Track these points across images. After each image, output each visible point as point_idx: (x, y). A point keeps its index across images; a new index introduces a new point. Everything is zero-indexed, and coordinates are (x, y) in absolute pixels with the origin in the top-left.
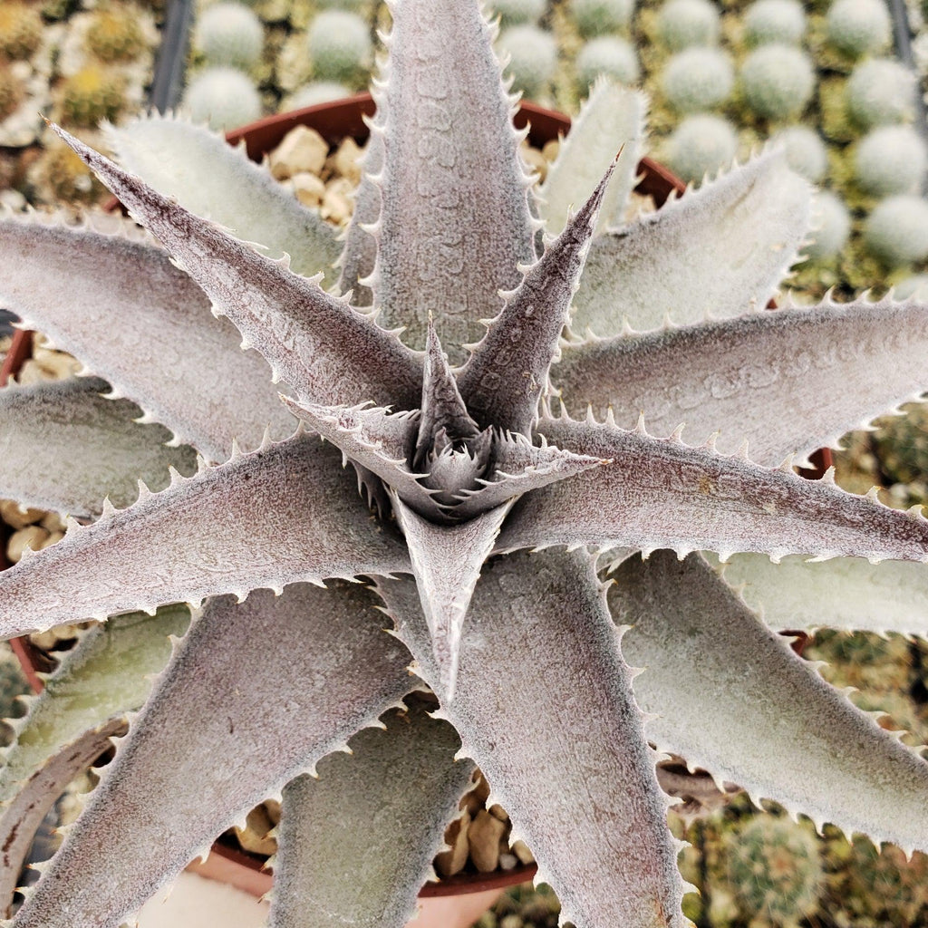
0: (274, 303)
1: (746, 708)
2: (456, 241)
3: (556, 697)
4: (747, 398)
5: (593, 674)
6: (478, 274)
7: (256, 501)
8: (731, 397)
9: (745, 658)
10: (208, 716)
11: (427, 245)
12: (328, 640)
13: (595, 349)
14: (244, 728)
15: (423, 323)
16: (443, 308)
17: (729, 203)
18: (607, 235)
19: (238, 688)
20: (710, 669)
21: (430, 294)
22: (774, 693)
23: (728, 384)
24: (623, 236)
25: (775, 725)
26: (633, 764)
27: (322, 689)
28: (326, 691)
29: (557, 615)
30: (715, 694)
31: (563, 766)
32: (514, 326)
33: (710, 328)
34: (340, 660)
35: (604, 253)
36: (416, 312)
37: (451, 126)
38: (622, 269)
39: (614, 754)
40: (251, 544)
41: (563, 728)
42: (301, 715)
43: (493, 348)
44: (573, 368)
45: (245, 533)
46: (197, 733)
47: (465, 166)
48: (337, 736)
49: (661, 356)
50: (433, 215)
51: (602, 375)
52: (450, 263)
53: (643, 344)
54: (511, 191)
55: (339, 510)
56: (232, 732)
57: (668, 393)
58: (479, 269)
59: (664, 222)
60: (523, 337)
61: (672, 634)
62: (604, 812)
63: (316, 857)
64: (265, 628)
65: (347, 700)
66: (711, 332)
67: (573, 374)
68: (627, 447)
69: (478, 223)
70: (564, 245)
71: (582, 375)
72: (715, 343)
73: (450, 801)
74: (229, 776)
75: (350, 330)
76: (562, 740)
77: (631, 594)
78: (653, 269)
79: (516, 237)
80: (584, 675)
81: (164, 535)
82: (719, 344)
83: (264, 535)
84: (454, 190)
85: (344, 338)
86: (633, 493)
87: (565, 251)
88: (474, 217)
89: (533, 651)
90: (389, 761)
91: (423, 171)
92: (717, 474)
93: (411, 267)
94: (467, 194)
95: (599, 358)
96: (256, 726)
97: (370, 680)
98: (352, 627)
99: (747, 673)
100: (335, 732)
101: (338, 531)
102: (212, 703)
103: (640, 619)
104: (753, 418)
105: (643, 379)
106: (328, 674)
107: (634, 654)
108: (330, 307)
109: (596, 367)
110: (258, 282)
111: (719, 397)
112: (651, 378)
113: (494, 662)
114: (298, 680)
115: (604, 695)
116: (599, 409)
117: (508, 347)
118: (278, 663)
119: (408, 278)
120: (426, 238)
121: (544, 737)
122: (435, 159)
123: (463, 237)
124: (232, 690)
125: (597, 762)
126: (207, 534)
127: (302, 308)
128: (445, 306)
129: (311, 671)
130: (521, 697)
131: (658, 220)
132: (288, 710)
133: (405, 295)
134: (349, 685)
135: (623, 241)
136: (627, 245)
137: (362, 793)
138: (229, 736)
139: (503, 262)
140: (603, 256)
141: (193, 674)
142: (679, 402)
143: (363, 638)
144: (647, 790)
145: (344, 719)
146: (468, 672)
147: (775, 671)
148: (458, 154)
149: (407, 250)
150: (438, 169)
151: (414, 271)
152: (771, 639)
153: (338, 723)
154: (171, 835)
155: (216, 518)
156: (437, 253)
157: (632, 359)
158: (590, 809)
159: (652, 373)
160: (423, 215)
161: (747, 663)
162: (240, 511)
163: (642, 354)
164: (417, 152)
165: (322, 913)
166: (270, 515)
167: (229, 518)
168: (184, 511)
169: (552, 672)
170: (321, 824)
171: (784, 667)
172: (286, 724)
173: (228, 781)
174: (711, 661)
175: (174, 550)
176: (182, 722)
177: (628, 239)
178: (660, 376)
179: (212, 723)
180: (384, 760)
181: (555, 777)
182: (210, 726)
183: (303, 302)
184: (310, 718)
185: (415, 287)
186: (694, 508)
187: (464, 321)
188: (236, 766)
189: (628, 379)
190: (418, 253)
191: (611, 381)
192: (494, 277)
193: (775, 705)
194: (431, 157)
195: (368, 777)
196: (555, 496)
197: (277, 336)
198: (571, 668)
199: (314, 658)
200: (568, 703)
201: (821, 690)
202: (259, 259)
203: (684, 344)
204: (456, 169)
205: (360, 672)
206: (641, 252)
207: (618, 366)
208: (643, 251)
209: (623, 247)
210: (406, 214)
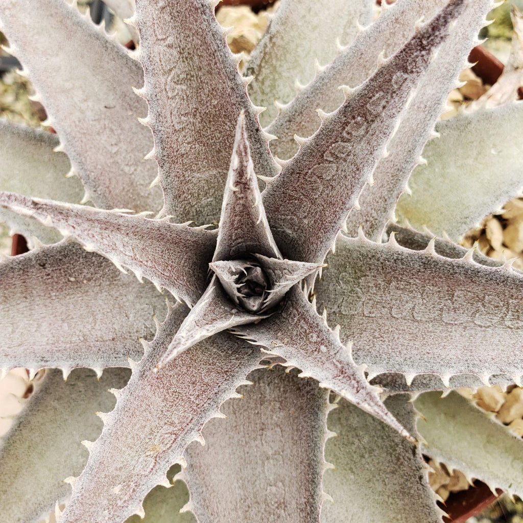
2: (415, 315)
3: (72, 318)
4: (263, 510)
5: (77, 345)
6: (387, 328)
7: (226, 124)
8: (266, 499)
10: (118, 93)
11: (416, 291)
13: (321, 407)
14: (107, 115)
15: (360, 281)
16: (369, 297)
18: (417, 441)
19: (132, 115)
21: (380, 288)
23: (277, 500)
26: (7, 355)
27: (122, 170)
28: (121, 172)
29: (130, 333)
32: (318, 337)
33: (315, 497)
34: (141, 187)
36: (368, 276)
39: (19, 345)
40: (195, 115)
42: (106, 152)
43: (310, 320)
44: (312, 389)
47: (472, 332)
48: (82, 170)
49: (304, 455)
50: (439, 301)
51: (302, 409)
52: (400, 308)
53: (316, 445)
54: (442, 362)
56: (106, 107)
57: (279, 454)
58: (390, 330)
59: (420, 487)
60: (310, 342)
65: (110, 183)
66: (312, 496)
67: (308, 388)
68: (209, 402)
69: (426, 334)
71: (306, 395)
72: (305, 498)
74: (76, 99)
75: (337, 209)
76: (42, 315)
78: (388, 471)
79: (405, 360)
80: (79, 339)
82: (304, 500)
83: (201, 128)
84: (456, 320)
85: (334, 204)
86: (177, 398)
87: (353, 382)
88: (431, 332)
91: (474, 298)
92: (158, 459)
93: (401, 276)
94: (450, 330)
95: (313, 409)
96: (106, 123)
97: (123, 202)
100: (86, 170)
101: (209, 189)
102: (125, 96)
104: (247, 511)
105: (293, 438)
106: (133, 176)
108: (352, 192)
109: (309, 406)
111: (268, 491)
112: (291, 444)
113: (108, 283)
114: (133, 156)
115: (60, 349)
116: (279, 401)
117: (308, 331)
119: (393, 273)
120: (421, 292)
122: (483, 309)
123: (418, 321)
124: (131, 110)
125: (20, 334)
126: (201, 81)
128: (370, 300)
129: (136, 165)
131: (422, 483)
132: (112, 145)
133: (380, 269)
134: (122, 188)
135: (410, 451)
136: (407, 455)
138: (103, 104)
139: (390, 347)
142: (271, 461)
143: (155, 206)
145: (95, 178)
146: (102, 263)
148: (484, 329)
149: (413, 275)
150: (474, 310)
151: (397, 278)
153: (93, 174)
154: (47, 59)
155: (213, 89)
157: (308, 433)
159: (295, 446)
160: (439, 292)
162: (219, 110)
163: (309, 442)
164: (489, 295)
167: (213, 101)
168: (216, 63)
169: (91, 320)
172: (102, 142)
173: (72, 98)
177: (412, 457)
178: (291, 451)
182: (111, 94)
184: (102, 158)
185: (385, 277)
186: (143, 436)
187: (356, 312)
188: (82, 105)
189: (295, 428)
190: (410, 283)
191: (296, 414)
192: (382, 339)
196: (206, 348)
197: (333, 145)
199: (146, 170)
200: (65, 325)
203: (309, 475)
205: (130, 197)
207: (305, 421)
208: (402, 466)
209: (407, 451)
210: (441, 278)
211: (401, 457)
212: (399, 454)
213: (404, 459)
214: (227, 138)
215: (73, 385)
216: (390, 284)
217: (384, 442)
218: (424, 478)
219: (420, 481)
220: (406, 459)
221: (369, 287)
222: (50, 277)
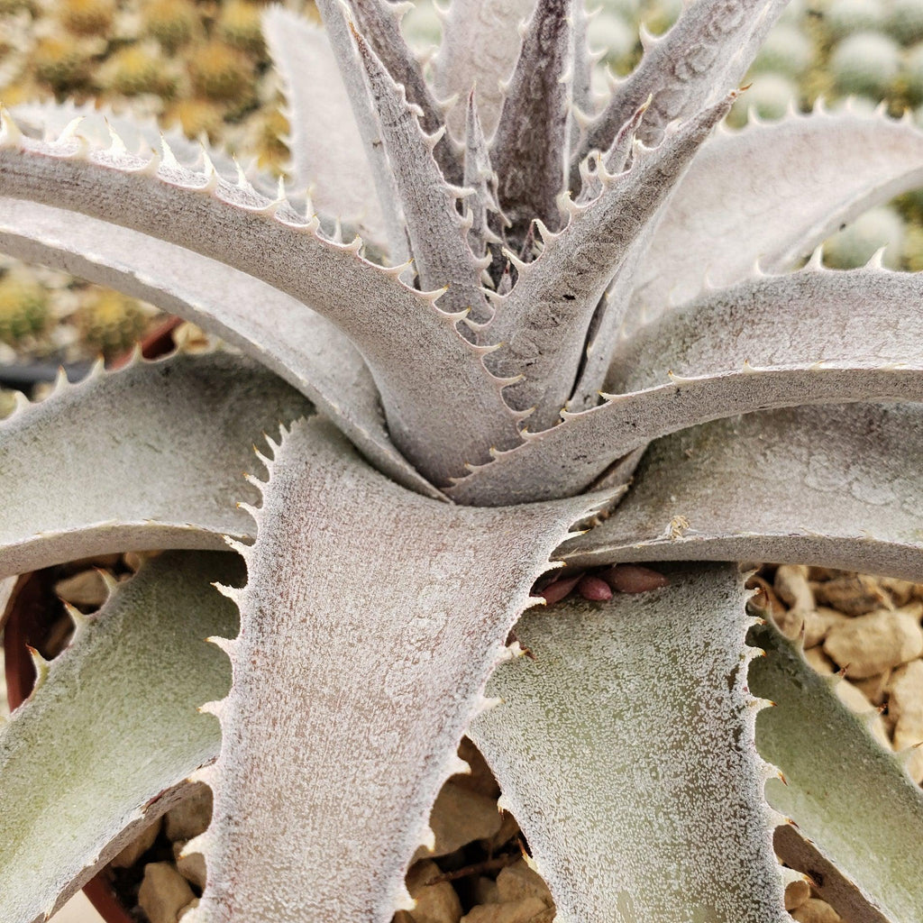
211: (702, 705)
212: (699, 699)
213: (708, 707)
215: (117, 442)
217: (672, 684)
219: (737, 741)
220: (712, 703)
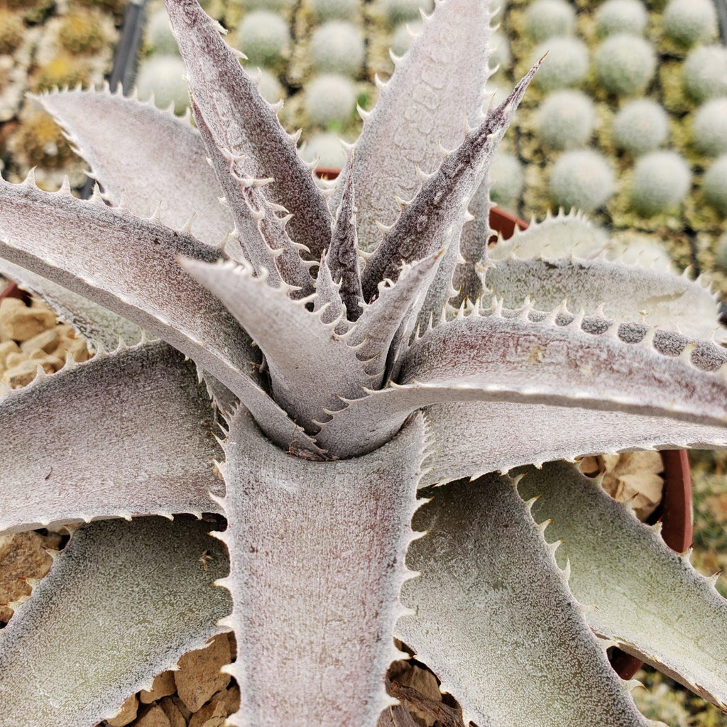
0: (238, 115)
1: (525, 677)
2: (410, 186)
3: (336, 547)
5: (377, 533)
7: (155, 266)
9: (538, 622)
10: (36, 457)
11: (385, 181)
12: (170, 456)
14: (58, 480)
17: (654, 293)
18: (540, 260)
19: (73, 450)
20: (503, 626)
22: (557, 670)
24: (552, 267)
25: (549, 706)
27: (141, 483)
28: (143, 485)
29: (370, 488)
30: (499, 652)
31: (313, 603)
32: (422, 213)
34: (170, 472)
35: (533, 275)
37: (438, 107)
38: (544, 295)
40: (132, 288)
41: (329, 573)
42: (110, 490)
43: (400, 235)
45: (132, 279)
46: (19, 465)
47: (437, 136)
48: (127, 508)
55: (225, 333)
56: (47, 478)
59: (591, 272)
60: (427, 227)
61: (478, 583)
62: (331, 656)
63: (60, 633)
64: (122, 418)
65: (155, 495)
70: (480, 134)
73: (202, 633)
75: (291, 172)
76: (323, 582)
77: (454, 537)
80: (369, 533)
81: (63, 232)
84: (422, 149)
85: (284, 178)
89: (335, 509)
90: (170, 591)
91: (403, 128)
92: (549, 342)
93: (367, 190)
96: (70, 483)
97: (184, 492)
98: (195, 456)
99: (536, 640)
102: (45, 448)
103: (454, 560)
106: (153, 476)
107: (435, 588)
110: (231, 89)
114: (126, 469)
117: (413, 237)
118: (118, 450)
119: (361, 198)
120: (387, 175)
121: (307, 575)
122: (416, 124)
123: (417, 185)
124: (66, 449)
127: (258, 131)
130: (304, 537)
131: (587, 267)
132: (102, 484)
134: (165, 489)
135: (552, 271)
136: (554, 276)
137: (132, 605)
138: (43, 480)
140: (532, 278)
141: (41, 410)
144: (379, 639)
147: (564, 643)
148: (435, 127)
149: (368, 176)
150: (416, 132)
151: (368, 195)
152: (569, 604)
155: (113, 252)
156: (392, 191)
158: (318, 650)
160: (391, 157)
161: (539, 629)
162: (137, 262)
164: (404, 113)
165: (36, 688)
166: (161, 285)
167: (125, 261)
170: (80, 609)
171: (573, 639)
174: (506, 619)
175: (66, 247)
176: (11, 446)
177: (557, 271)
179: (35, 465)
180: (167, 589)
181: (299, 609)
182: (33, 466)
183: (260, 125)
184: (116, 494)
186: (518, 373)
190: (376, 183)
193: (554, 684)
194: (413, 122)
195: (145, 595)
198: (361, 527)
199: (150, 461)
200: (344, 555)
201: (604, 675)
202: (238, 69)
204: (429, 137)
205: (180, 486)
206: (565, 288)
208: (567, 288)
209: (551, 276)
210: (378, 149)
214: (169, 278)
216: (372, 207)
218: (581, 263)
221: (369, 232)
222: (270, 554)
